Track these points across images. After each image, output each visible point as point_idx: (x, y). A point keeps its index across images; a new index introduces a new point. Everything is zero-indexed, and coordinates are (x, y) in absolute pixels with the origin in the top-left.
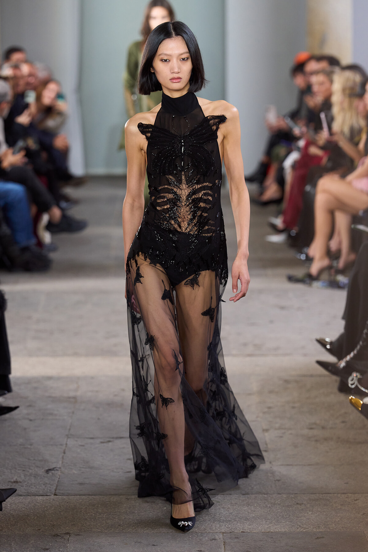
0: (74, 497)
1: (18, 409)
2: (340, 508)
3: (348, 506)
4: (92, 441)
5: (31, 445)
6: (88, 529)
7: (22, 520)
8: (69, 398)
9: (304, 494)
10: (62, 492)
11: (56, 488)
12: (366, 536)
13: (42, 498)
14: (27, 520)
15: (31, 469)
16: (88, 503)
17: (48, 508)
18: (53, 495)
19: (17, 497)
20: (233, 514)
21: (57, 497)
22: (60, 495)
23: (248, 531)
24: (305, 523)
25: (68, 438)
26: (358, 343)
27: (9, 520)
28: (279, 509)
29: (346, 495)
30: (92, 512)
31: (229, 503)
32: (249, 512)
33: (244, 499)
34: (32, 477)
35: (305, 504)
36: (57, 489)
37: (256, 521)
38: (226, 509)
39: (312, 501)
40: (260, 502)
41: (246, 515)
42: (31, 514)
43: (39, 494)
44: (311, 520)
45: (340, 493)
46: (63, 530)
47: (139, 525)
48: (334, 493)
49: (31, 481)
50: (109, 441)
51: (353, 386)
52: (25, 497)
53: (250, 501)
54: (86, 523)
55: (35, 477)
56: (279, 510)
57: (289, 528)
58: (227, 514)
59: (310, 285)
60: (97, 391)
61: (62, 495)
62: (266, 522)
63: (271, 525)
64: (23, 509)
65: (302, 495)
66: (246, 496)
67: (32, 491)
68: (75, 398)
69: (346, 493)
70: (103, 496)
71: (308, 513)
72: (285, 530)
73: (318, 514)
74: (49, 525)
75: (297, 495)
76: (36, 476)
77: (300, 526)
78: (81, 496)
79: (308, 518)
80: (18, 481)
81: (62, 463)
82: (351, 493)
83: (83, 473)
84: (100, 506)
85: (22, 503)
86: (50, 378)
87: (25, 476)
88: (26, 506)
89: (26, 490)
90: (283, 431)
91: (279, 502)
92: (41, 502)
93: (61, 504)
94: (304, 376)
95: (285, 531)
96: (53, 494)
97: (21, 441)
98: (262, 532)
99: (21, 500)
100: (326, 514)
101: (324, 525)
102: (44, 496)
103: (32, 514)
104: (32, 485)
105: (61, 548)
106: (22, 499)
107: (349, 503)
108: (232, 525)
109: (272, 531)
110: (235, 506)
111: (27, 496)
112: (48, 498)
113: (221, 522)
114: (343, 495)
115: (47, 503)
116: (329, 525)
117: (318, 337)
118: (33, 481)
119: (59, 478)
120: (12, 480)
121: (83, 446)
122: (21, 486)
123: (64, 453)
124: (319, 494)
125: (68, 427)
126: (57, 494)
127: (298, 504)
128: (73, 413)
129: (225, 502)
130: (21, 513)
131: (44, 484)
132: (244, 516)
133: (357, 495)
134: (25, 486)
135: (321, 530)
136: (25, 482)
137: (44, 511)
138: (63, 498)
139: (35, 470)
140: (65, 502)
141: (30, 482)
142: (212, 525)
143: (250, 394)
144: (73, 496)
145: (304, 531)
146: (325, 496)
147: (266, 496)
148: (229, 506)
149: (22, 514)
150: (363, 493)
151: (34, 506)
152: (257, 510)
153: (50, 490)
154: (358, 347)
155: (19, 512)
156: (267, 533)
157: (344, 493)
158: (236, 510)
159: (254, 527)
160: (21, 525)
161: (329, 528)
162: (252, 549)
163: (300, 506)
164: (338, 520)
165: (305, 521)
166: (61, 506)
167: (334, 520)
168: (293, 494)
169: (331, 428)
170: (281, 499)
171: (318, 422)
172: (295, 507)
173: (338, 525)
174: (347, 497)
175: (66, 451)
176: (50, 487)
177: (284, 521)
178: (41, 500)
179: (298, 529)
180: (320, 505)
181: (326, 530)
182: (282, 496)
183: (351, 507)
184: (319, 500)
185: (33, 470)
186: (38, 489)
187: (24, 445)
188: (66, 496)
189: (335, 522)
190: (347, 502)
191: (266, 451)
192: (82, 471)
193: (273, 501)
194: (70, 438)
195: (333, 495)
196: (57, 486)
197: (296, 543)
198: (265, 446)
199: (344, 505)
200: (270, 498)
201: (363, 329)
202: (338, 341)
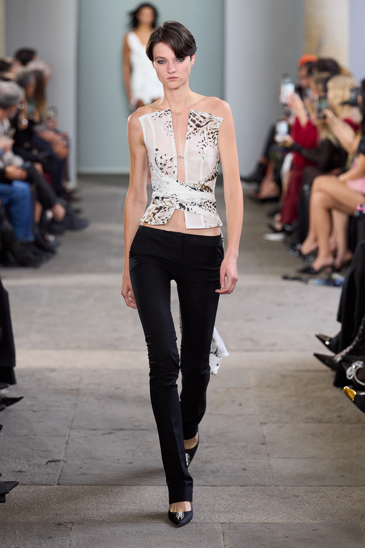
0: (76, 487)
1: (22, 400)
2: (337, 500)
3: (344, 499)
4: (94, 432)
5: (35, 436)
6: (90, 519)
7: (26, 509)
8: (72, 390)
10: (65, 481)
12: (361, 528)
13: (46, 488)
14: (31, 509)
15: (35, 459)
16: (90, 493)
17: (52, 497)
18: (56, 485)
19: (21, 487)
20: (232, 505)
21: (60, 486)
22: (63, 485)
23: (247, 522)
24: (302, 514)
25: (71, 429)
26: (354, 338)
27: (13, 508)
28: (276, 500)
29: (343, 487)
30: (94, 502)
31: (228, 495)
32: (247, 504)
33: (242, 490)
34: (36, 467)
35: (301, 496)
36: (60, 479)
37: (254, 512)
38: (225, 500)
39: (309, 493)
40: (258, 494)
41: (244, 506)
43: (43, 484)
44: (308, 512)
45: (336, 486)
46: (66, 519)
48: (330, 486)
49: (35, 471)
50: (111, 433)
51: (351, 378)
52: (29, 486)
53: (248, 492)
54: (88, 513)
55: (38, 467)
56: (277, 502)
57: (286, 519)
58: (226, 505)
59: (306, 281)
60: (99, 384)
61: (65, 484)
62: (264, 513)
63: (269, 516)
64: (27, 498)
65: (299, 487)
66: (245, 487)
67: (36, 480)
68: (78, 390)
69: (342, 486)
70: (105, 486)
71: (304, 505)
72: (283, 521)
73: (314, 505)
74: (53, 513)
75: (294, 487)
76: (39, 466)
77: (297, 518)
78: (84, 486)
79: (305, 510)
80: (22, 470)
81: (65, 453)
82: (347, 486)
83: (85, 463)
84: (102, 495)
85: (26, 492)
86: (53, 370)
87: (29, 465)
88: (30, 495)
89: (30, 480)
90: (280, 425)
91: (276, 494)
92: (45, 491)
93: (64, 494)
94: (301, 371)
95: (282, 523)
97: (25, 431)
98: (260, 523)
99: (25, 489)
100: (322, 506)
101: (321, 517)
102: (47, 486)
103: (35, 503)
104: (35, 475)
105: (65, 537)
106: (26, 488)
107: (345, 495)
108: (231, 516)
109: (270, 522)
110: (234, 497)
111: (31, 485)
112: (51, 487)
113: (220, 513)
114: (339, 488)
115: (50, 492)
116: (325, 517)
117: (318, 333)
118: (37, 471)
119: (62, 469)
120: (17, 470)
121: (86, 437)
122: (25, 476)
123: (67, 444)
124: (316, 486)
125: (71, 419)
126: (61, 484)
127: (295, 496)
128: (76, 405)
129: (224, 493)
130: (25, 501)
131: (47, 474)
132: (242, 507)
133: (352, 487)
134: (29, 475)
135: (318, 522)
136: (29, 471)
137: (47, 500)
138: (66, 488)
139: (39, 460)
140: (68, 492)
142: (211, 516)
143: (248, 388)
145: (301, 522)
146: (321, 488)
147: (263, 488)
148: (228, 497)
149: (26, 503)
150: (359, 486)
151: (38, 496)
152: (255, 502)
153: (53, 480)
154: (354, 343)
155: (23, 501)
156: (265, 524)
157: (339, 486)
158: (235, 501)
159: (252, 518)
160: (26, 514)
161: (325, 520)
162: (251, 540)
163: (297, 498)
164: (334, 512)
165: (302, 512)
166: (64, 495)
167: (330, 512)
168: (290, 486)
169: (328, 422)
170: (279, 491)
171: (314, 416)
172: (292, 499)
173: (334, 517)
174: (343, 490)
175: (69, 442)
176: (54, 477)
177: (282, 513)
178: (45, 489)
179: (295, 520)
180: (316, 498)
181: (322, 521)
182: (279, 488)
183: (347, 499)
184: (316, 492)
185: (37, 460)
186: (42, 479)
187: (28, 436)
188: (69, 486)
189: (331, 514)
190: (343, 494)
191: (263, 444)
192: (84, 462)
193: (270, 493)
194: (73, 429)
195: (330, 488)
196: (60, 476)
197: (293, 534)
198: (263, 439)
199: (340, 498)
200: (267, 490)
201: (359, 325)
202: (337, 337)
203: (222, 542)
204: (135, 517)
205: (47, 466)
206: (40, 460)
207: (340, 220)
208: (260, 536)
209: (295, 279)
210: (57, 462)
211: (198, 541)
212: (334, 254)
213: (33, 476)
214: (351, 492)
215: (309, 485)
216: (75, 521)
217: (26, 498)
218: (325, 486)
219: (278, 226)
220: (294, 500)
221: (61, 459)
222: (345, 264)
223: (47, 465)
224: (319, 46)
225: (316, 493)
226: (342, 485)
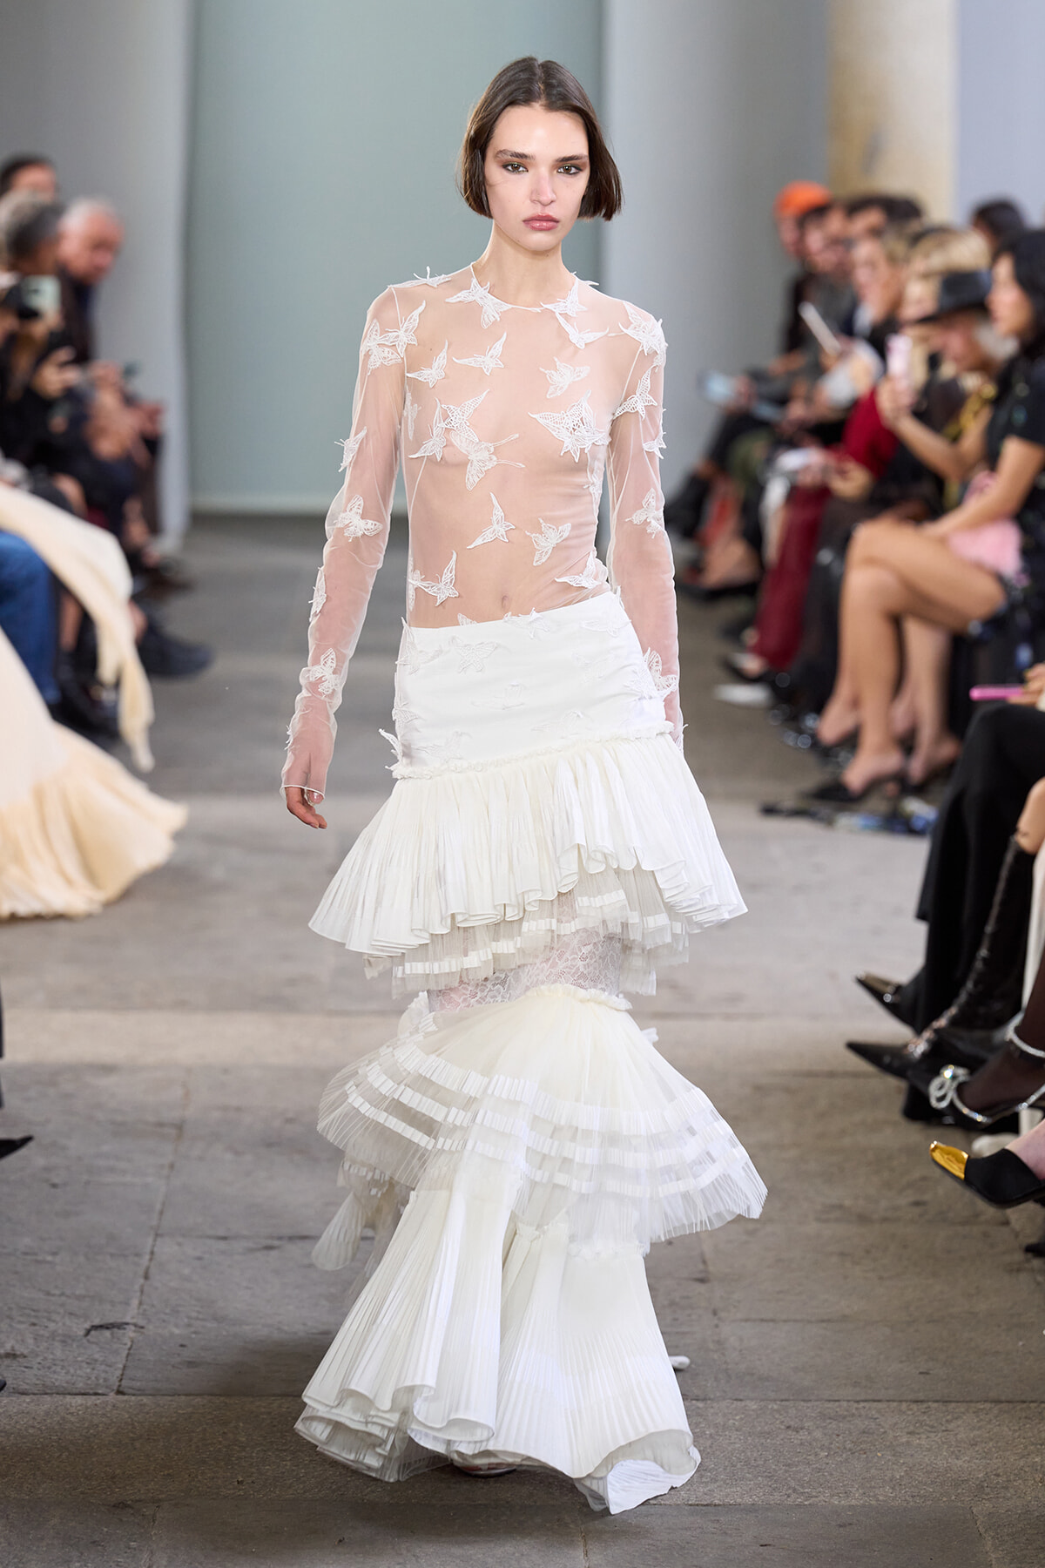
0: (171, 1401)
2: (908, 1442)
3: (928, 1437)
4: (222, 1245)
5: (55, 1254)
6: (208, 1490)
7: (26, 1462)
8: (161, 1125)
9: (804, 1401)
10: (139, 1384)
11: (122, 1375)
12: (976, 1521)
13: (84, 1402)
14: (42, 1462)
15: (54, 1321)
16: (210, 1417)
17: (100, 1429)
18: (112, 1394)
19: (14, 1399)
21: (126, 1397)
22: (134, 1395)
24: (810, 1481)
25: (157, 1235)
26: (962, 983)
28: (737, 1440)
29: (925, 1405)
30: (220, 1442)
34: (57, 1344)
35: (808, 1429)
36: (124, 1377)
39: (828, 1421)
42: (53, 1446)
43: (74, 1391)
44: (826, 1474)
46: (139, 1491)
47: (349, 1479)
48: (888, 1401)
49: (52, 1353)
50: (269, 1248)
51: (944, 1104)
52: (35, 1397)
54: (203, 1473)
55: (64, 1342)
56: (737, 1445)
57: (765, 1495)
59: (829, 822)
60: (238, 1109)
61: (138, 1393)
62: (702, 1476)
63: (715, 1485)
64: (31, 1431)
65: (802, 1403)
67: (56, 1380)
68: (180, 1127)
69: (922, 1401)
70: (251, 1399)
71: (816, 1455)
72: (754, 1500)
73: (844, 1456)
74: (102, 1475)
75: (787, 1403)
76: (66, 1340)
77: (795, 1490)
78: (192, 1397)
79: (816, 1468)
80: (18, 1353)
81: (141, 1303)
82: (937, 1401)
83: (195, 1333)
84: (241, 1424)
85: (28, 1413)
86: (108, 1069)
87: (37, 1338)
88: (38, 1423)
89: (38, 1379)
90: (751, 1226)
91: (737, 1423)
92: (80, 1413)
93: (136, 1419)
94: (810, 1074)
95: (753, 1504)
96: (113, 1390)
97: (26, 1241)
98: (691, 1505)
99: (25, 1405)
100: (867, 1457)
101: (863, 1488)
102: (88, 1397)
104: (55, 1365)
105: (135, 1541)
106: (28, 1403)
107: (932, 1427)
109: (717, 1502)
111: (41, 1394)
112: (98, 1400)
114: (914, 1407)
115: (97, 1415)
116: (874, 1487)
117: (862, 973)
118: (59, 1353)
119: (130, 1349)
120: (2, 1351)
121: (199, 1258)
122: (26, 1367)
123: (146, 1277)
124: (848, 1401)
125: (158, 1207)
126: (126, 1390)
127: (788, 1427)
128: (172, 1166)
130: (25, 1440)
131: (88, 1363)
133: (953, 1405)
134: (36, 1366)
135: (853, 1502)
136: (37, 1355)
137: (89, 1438)
138: (142, 1403)
139: (64, 1324)
140: (148, 1413)
141: (51, 1357)
144: (170, 1398)
145: (806, 1503)
146: (864, 1407)
147: (700, 1405)
149: (28, 1445)
150: (971, 1401)
151: (61, 1424)
153: (106, 1380)
154: (963, 997)
155: (18, 1438)
156: (704, 1508)
157: (916, 1401)
160: (26, 1475)
161: (875, 1496)
162: (662, 1552)
163: (794, 1433)
164: (900, 1476)
165: (809, 1475)
166: (136, 1424)
167: (889, 1474)
168: (775, 1400)
169: (885, 1220)
170: (743, 1413)
171: (847, 1203)
172: (782, 1436)
173: (901, 1489)
174: (924, 1413)
175: (153, 1271)
176: (106, 1372)
177: (750, 1476)
178: (81, 1405)
179: (789, 1497)
180: (850, 1433)
181: (866, 1501)
182: (746, 1406)
183: (936, 1439)
184: (848, 1419)
185: (60, 1324)
186: (73, 1376)
187: (35, 1254)
188: (150, 1397)
189: (891, 1480)
190: (926, 1425)
191: (702, 1281)
192: (192, 1329)
193: (720, 1420)
194: (161, 1235)
195: (888, 1407)
196: (125, 1367)
197: (782, 1538)
198: (701, 1267)
199: (918, 1434)
200: (712, 1411)
201: (976, 946)
202: (917, 980)
203: (582, 1557)
204: (334, 1487)
205: (88, 1341)
206: (68, 1322)
207: (925, 647)
208: (688, 1543)
209: (798, 813)
210: (115, 1330)
211: (514, 1554)
212: (907, 743)
213: (49, 1368)
214: (949, 1417)
215: (831, 1398)
216: (163, 1496)
217: (26, 1430)
218: (874, 1401)
219: (751, 664)
220: (786, 1440)
221: (128, 1320)
222: (938, 774)
223: (89, 1337)
224: (872, 153)
225: (849, 1421)
226: (922, 1398)
